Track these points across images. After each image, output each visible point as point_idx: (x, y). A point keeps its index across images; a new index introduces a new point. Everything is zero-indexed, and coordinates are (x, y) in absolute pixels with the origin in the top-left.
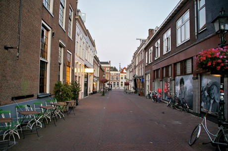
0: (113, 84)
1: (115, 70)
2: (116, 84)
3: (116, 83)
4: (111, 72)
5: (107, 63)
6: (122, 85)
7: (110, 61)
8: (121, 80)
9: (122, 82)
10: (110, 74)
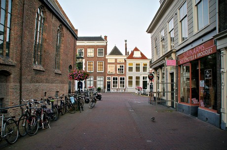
0: (112, 81)
1: (116, 52)
2: (119, 81)
3: (119, 78)
4: (107, 57)
5: (99, 39)
6: (130, 83)
8: (129, 74)
9: (131, 78)
10: (106, 60)
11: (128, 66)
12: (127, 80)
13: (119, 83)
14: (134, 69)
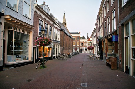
1: (84, 38)
2: (85, 49)
3: (85, 48)
4: (80, 40)
5: (77, 33)
7: (80, 32)
10: (80, 41)
11: (88, 43)
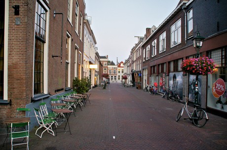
0: (110, 77)
1: (112, 64)
3: (114, 76)
4: (109, 66)
5: (104, 57)
7: (107, 56)
8: (118, 74)
10: (107, 68)
11: (118, 71)
12: (117, 77)
13: (114, 79)
14: (121, 72)
